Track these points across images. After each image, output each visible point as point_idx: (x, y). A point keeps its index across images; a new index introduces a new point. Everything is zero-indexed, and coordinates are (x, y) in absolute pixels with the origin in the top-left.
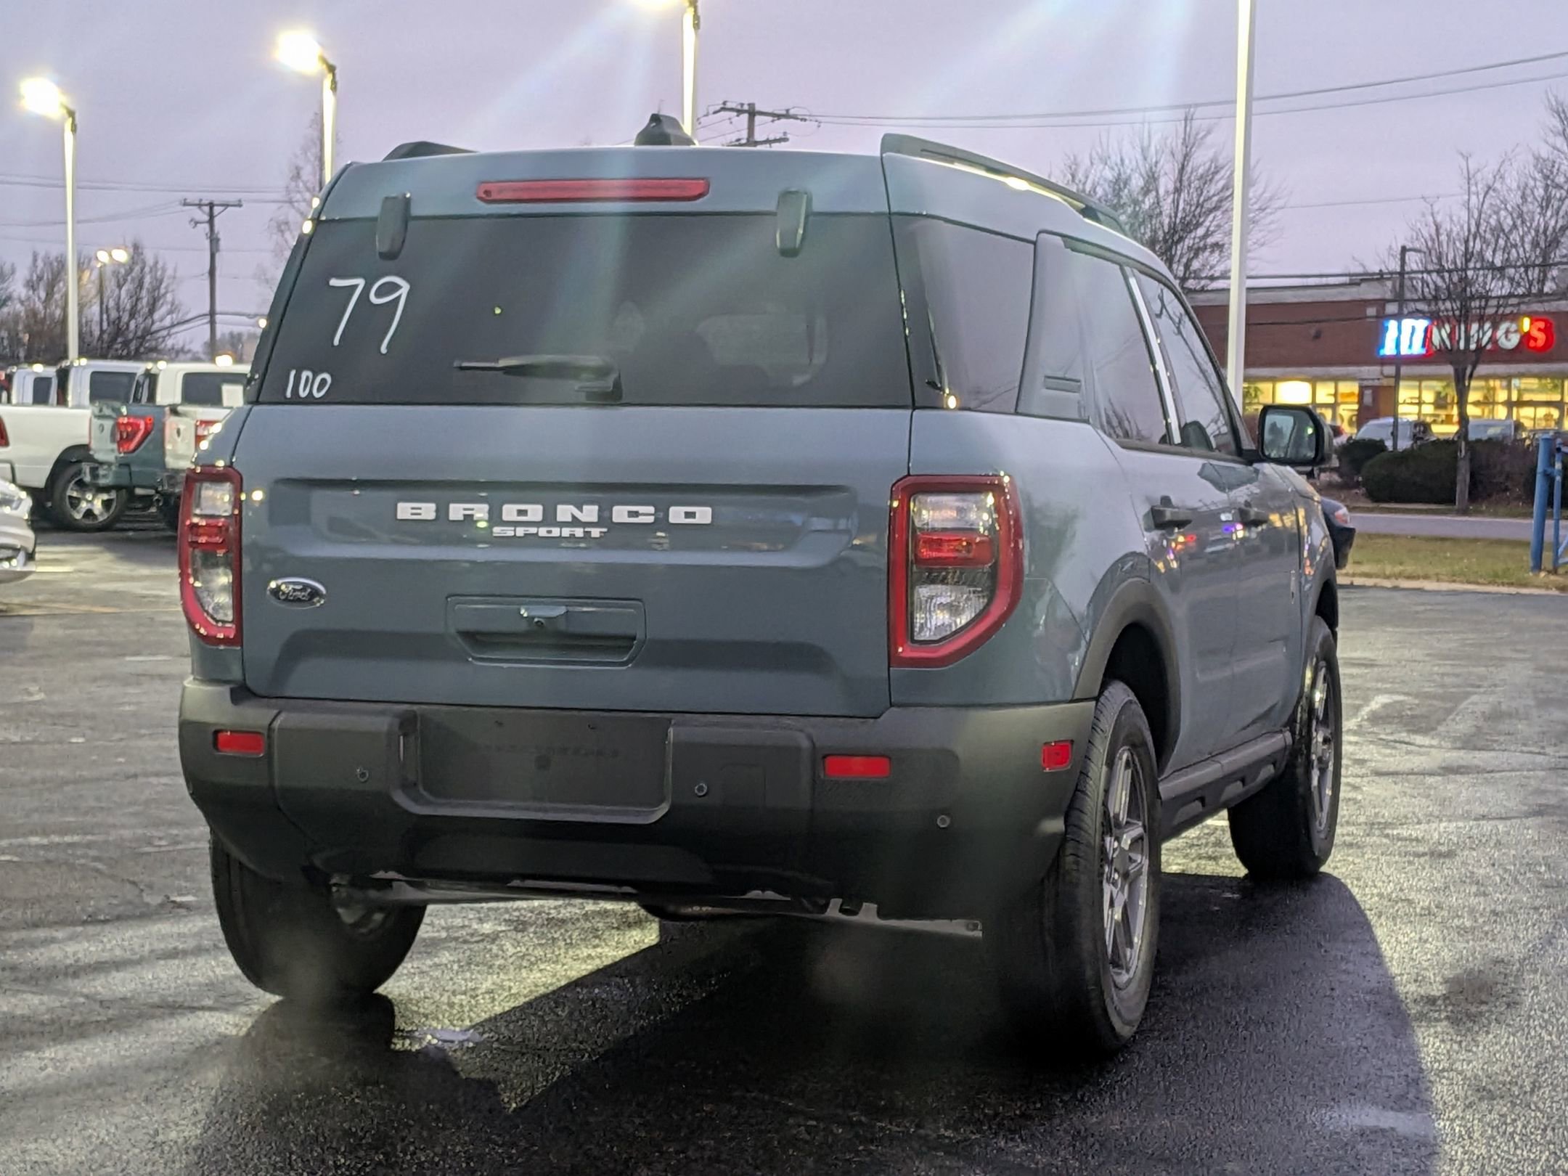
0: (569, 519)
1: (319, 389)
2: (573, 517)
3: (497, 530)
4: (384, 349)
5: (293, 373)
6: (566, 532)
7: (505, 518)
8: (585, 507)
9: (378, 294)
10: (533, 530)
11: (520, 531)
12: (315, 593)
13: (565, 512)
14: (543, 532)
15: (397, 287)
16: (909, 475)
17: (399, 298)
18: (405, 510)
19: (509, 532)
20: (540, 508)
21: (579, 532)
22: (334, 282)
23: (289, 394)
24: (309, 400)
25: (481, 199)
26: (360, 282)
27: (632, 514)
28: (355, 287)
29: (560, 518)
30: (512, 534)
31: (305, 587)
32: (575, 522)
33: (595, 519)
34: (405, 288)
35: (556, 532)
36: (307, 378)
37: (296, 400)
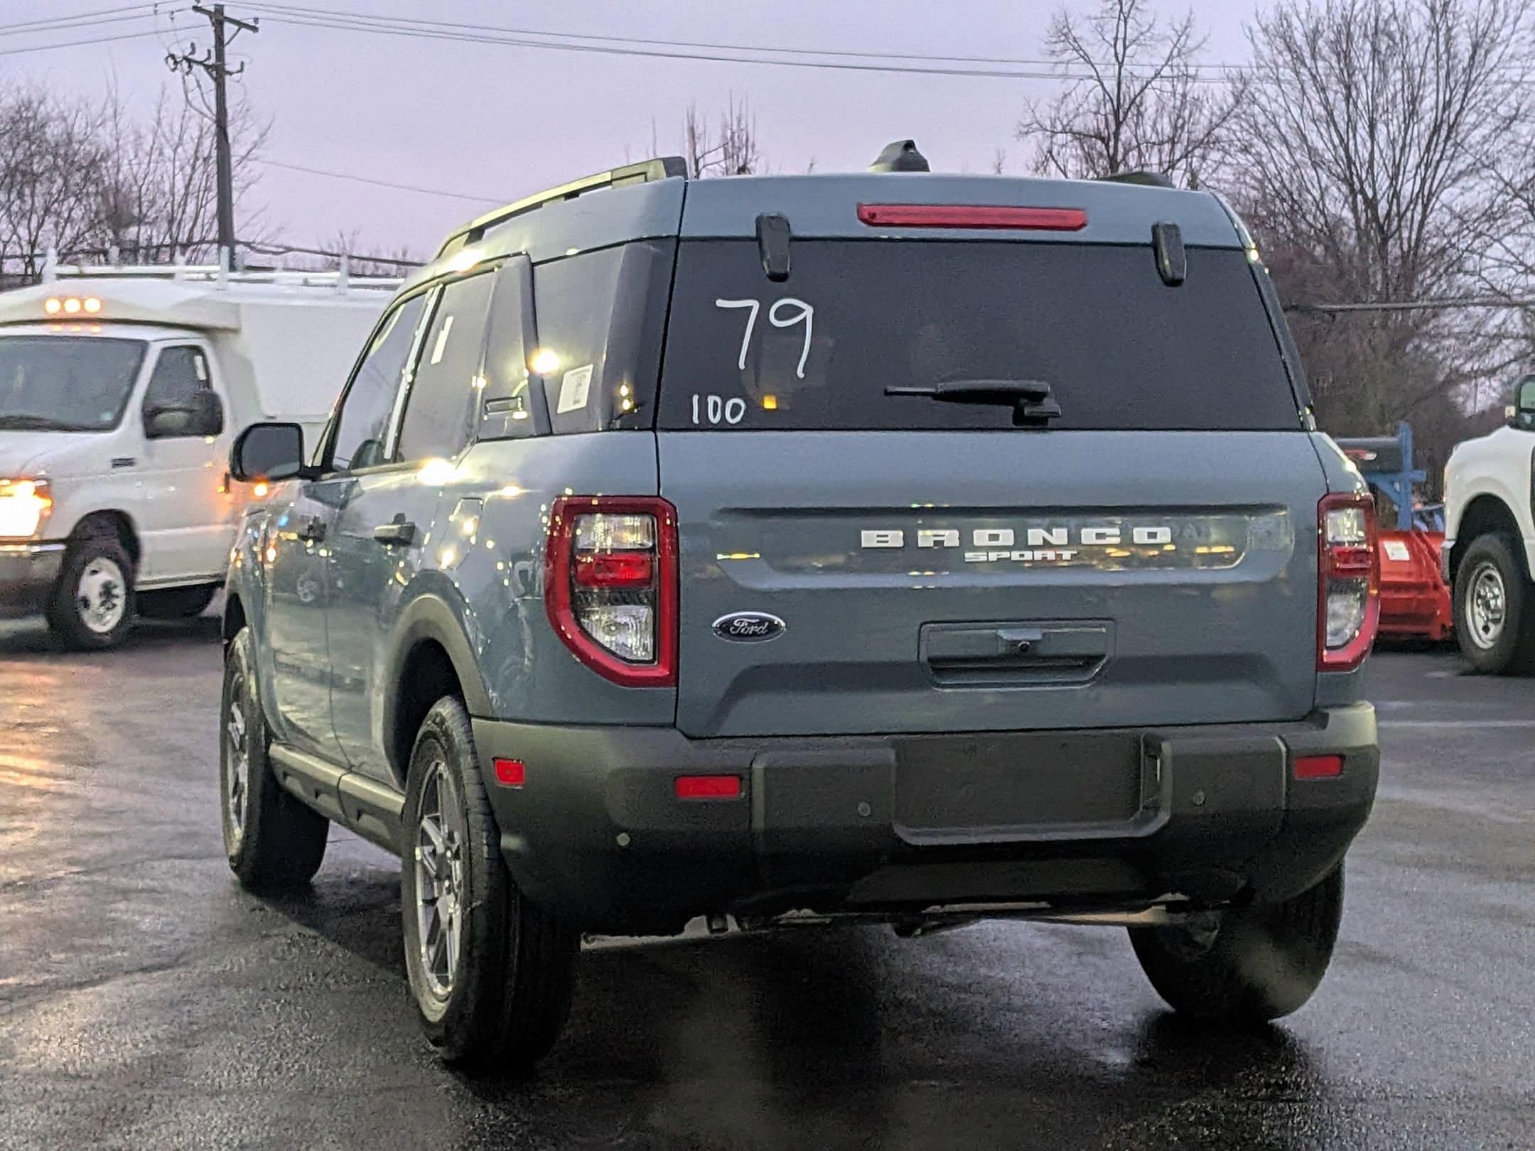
0: (1040, 542)
1: (733, 415)
2: (1044, 540)
3: (969, 556)
4: (800, 374)
5: (695, 398)
6: (1038, 555)
7: (976, 543)
8: (1054, 531)
9: (778, 316)
10: (1005, 554)
11: (993, 556)
12: (773, 628)
13: (1035, 535)
14: (1015, 555)
15: (801, 310)
16: (1328, 494)
17: (805, 319)
18: (870, 538)
19: (982, 557)
20: (1011, 532)
21: (1051, 555)
22: (721, 303)
23: (696, 420)
24: (723, 427)
25: (864, 221)
26: (755, 305)
27: (1099, 536)
28: (749, 309)
29: (1031, 542)
30: (984, 558)
31: (762, 621)
32: (1047, 545)
33: (1065, 541)
34: (808, 312)
35: (1028, 555)
36: (715, 404)
37: (705, 426)
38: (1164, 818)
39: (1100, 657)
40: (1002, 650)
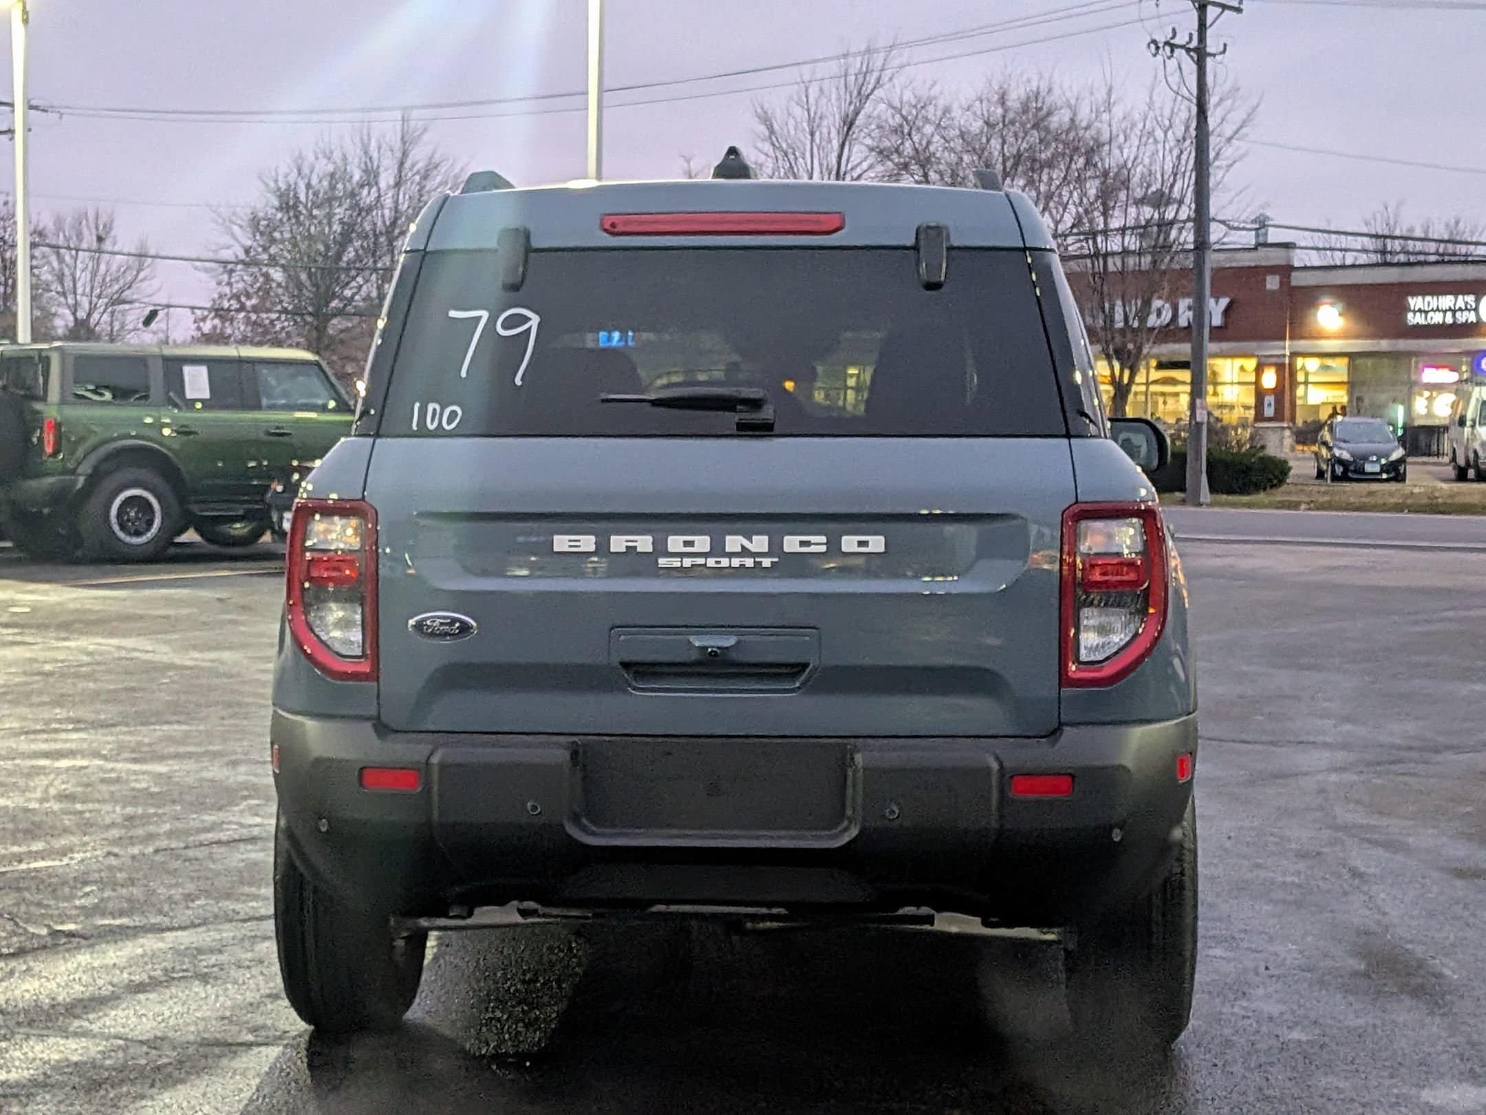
0: (739, 549)
1: (449, 422)
2: (743, 547)
3: (663, 562)
4: (518, 381)
5: (417, 405)
6: (736, 562)
7: (671, 549)
8: (754, 537)
9: (506, 326)
10: (701, 561)
11: (687, 562)
12: (465, 628)
13: (733, 542)
14: (711, 562)
15: (527, 319)
16: (1077, 502)
17: (530, 328)
18: (562, 543)
19: (676, 563)
20: (707, 539)
21: (749, 562)
22: (453, 314)
23: (415, 427)
24: (439, 433)
25: (606, 230)
26: (485, 315)
27: (803, 544)
28: (479, 318)
29: (728, 549)
30: (679, 565)
31: (454, 621)
32: (745, 552)
33: (766, 549)
34: (535, 320)
35: (725, 562)
36: (435, 410)
37: (423, 433)
38: (854, 832)
39: (805, 665)
40: (694, 656)
